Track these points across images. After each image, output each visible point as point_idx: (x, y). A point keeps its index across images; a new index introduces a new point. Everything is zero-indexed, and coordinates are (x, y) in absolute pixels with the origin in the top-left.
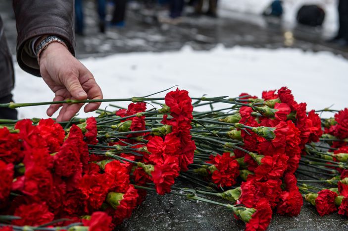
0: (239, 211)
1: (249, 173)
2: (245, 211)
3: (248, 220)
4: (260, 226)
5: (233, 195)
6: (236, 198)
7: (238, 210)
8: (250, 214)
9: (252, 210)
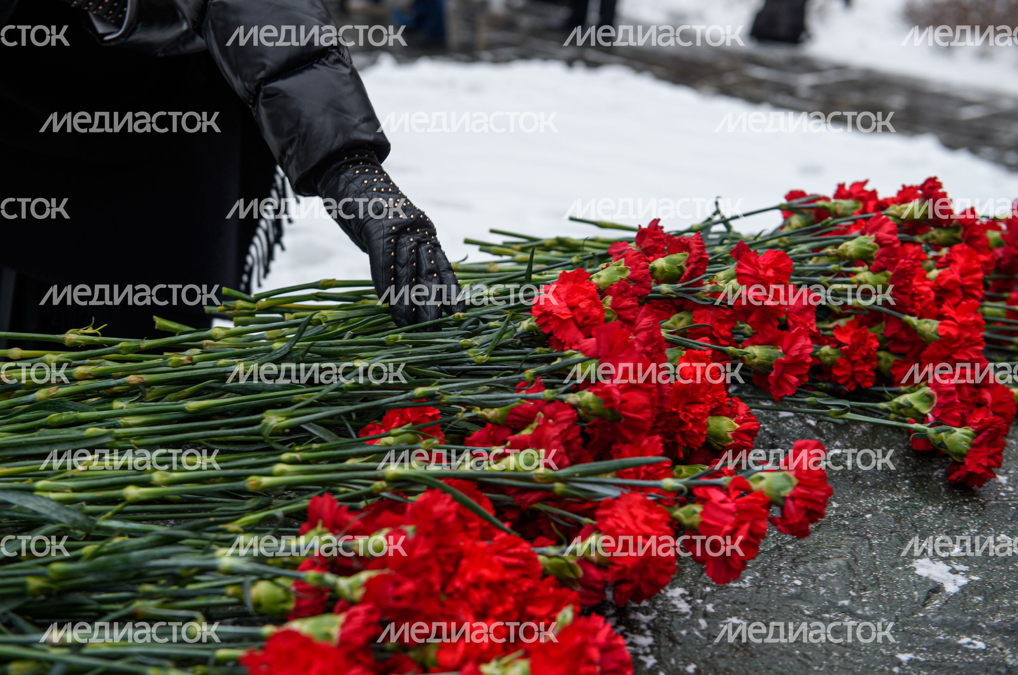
0: (943, 434)
1: (892, 358)
2: (954, 435)
3: (964, 451)
4: (990, 460)
5: (917, 405)
6: (926, 411)
7: (938, 432)
8: (966, 440)
9: (969, 430)
